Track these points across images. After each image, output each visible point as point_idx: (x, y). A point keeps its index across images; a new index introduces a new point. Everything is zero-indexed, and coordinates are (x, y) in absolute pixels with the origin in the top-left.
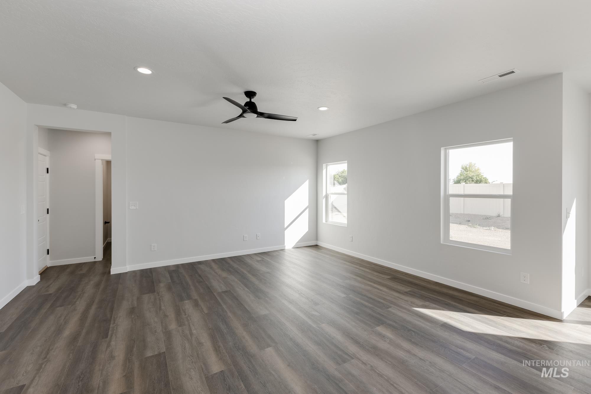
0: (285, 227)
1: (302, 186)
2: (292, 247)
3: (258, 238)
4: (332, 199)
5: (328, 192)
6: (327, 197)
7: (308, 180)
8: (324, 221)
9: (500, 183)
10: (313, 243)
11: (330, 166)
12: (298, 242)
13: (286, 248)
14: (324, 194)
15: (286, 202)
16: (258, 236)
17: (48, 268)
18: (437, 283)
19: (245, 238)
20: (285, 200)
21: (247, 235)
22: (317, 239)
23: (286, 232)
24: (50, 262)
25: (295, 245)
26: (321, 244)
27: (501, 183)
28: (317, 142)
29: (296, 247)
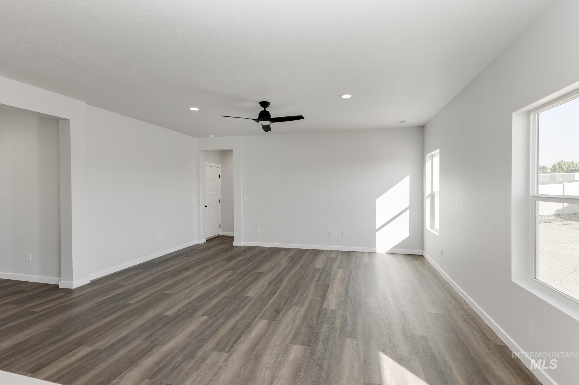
0: (377, 228)
1: (399, 183)
2: (386, 251)
3: (344, 236)
5: (433, 190)
6: (432, 196)
7: (409, 176)
8: (427, 227)
10: (416, 252)
12: (394, 247)
13: (377, 252)
14: (428, 192)
16: (343, 234)
17: (220, 236)
19: (330, 234)
20: (376, 199)
22: (423, 248)
23: (378, 234)
24: (221, 232)
25: (389, 251)
28: (423, 129)
29: (390, 253)
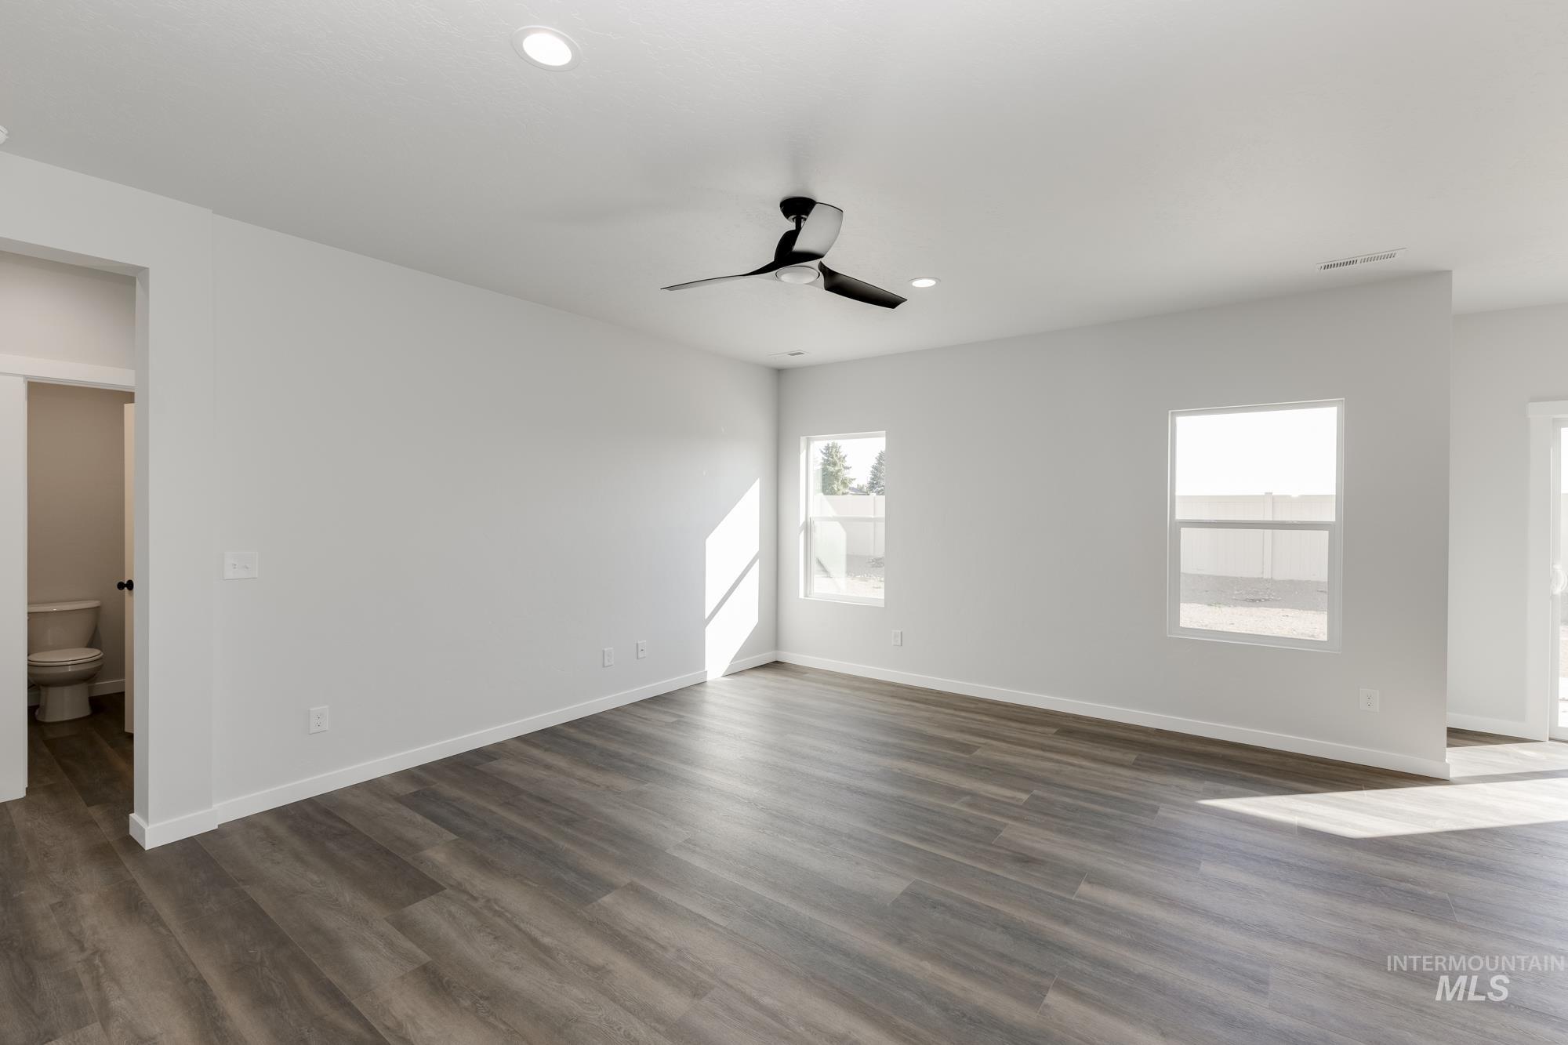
0: (706, 617)
2: (721, 675)
3: (641, 655)
4: (821, 533)
5: (811, 515)
6: (808, 528)
7: (757, 483)
8: (801, 595)
9: (1264, 494)
10: (767, 657)
11: (816, 443)
12: (735, 657)
13: (709, 678)
14: (802, 520)
15: (709, 541)
16: (640, 649)
18: (1158, 730)
19: (606, 658)
20: (707, 537)
21: (612, 648)
22: (779, 645)
23: (710, 631)
25: (728, 668)
26: (789, 657)
27: (1266, 493)
28: (780, 374)
29: (733, 673)
